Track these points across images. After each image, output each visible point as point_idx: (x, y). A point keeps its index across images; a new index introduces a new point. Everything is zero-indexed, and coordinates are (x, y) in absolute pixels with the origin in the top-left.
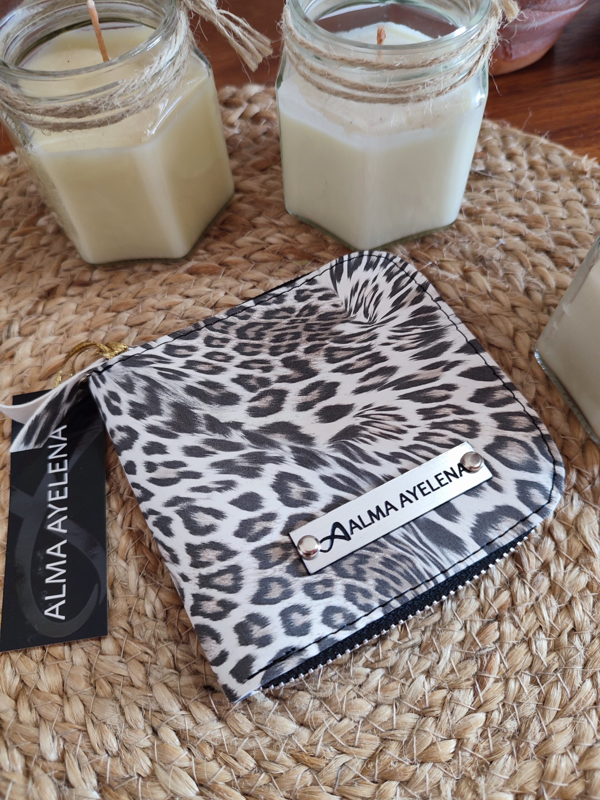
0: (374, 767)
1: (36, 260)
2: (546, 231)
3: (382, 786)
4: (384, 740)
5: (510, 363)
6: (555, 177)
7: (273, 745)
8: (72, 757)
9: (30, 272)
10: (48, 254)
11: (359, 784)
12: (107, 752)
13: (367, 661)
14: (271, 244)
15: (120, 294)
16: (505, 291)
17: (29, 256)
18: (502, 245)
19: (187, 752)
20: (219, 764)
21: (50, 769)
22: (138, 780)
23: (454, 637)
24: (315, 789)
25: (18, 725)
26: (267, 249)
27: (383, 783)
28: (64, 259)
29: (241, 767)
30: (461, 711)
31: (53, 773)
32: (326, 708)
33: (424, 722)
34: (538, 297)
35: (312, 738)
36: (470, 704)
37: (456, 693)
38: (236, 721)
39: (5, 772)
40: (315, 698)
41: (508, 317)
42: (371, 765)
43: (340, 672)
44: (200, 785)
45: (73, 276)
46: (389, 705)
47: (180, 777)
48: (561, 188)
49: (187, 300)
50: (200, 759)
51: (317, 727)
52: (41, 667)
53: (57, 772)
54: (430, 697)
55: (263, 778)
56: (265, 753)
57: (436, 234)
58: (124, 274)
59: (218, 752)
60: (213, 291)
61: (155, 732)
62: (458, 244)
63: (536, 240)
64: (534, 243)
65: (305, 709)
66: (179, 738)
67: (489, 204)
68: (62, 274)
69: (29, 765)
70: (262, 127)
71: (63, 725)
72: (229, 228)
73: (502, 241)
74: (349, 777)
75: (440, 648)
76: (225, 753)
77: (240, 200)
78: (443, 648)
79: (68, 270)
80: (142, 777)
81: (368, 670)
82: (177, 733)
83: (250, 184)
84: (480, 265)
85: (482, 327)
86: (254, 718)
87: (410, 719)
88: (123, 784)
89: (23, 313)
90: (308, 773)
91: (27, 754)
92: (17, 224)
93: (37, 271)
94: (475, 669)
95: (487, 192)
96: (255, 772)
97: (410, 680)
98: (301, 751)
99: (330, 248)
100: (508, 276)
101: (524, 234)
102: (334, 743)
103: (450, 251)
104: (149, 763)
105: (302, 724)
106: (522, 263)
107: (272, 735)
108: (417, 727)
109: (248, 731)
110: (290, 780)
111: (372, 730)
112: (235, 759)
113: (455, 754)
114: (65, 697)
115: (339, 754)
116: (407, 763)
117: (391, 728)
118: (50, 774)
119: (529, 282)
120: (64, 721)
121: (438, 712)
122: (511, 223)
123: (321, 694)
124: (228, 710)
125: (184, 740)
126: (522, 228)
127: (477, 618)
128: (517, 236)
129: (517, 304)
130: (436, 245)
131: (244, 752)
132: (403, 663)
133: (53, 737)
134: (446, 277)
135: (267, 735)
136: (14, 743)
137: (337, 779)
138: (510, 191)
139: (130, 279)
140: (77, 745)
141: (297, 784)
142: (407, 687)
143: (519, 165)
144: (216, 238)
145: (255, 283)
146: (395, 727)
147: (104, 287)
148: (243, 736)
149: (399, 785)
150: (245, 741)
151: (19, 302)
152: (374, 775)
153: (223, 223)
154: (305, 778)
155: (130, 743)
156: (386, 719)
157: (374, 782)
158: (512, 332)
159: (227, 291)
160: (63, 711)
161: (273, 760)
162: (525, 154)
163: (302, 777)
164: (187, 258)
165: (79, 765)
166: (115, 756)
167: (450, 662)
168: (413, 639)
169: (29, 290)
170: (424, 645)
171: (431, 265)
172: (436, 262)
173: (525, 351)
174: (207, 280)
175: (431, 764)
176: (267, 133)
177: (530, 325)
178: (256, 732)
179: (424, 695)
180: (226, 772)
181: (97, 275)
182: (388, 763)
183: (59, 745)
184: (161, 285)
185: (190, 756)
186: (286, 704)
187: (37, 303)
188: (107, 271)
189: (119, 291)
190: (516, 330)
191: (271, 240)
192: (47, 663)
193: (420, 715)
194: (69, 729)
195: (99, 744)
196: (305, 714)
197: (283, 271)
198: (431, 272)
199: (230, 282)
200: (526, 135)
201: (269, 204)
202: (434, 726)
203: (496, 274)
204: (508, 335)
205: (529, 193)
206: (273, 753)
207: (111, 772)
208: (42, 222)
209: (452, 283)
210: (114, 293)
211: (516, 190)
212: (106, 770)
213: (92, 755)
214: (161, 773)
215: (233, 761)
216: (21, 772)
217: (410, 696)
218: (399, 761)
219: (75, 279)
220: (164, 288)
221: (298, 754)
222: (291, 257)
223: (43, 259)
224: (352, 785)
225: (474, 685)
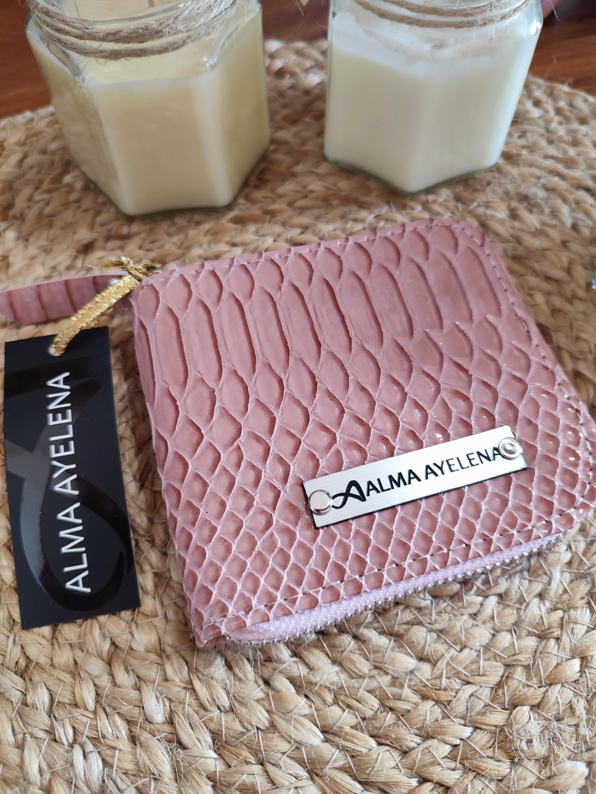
0: (504, 693)
1: (68, 215)
2: (583, 171)
3: (515, 712)
4: (507, 666)
5: (569, 294)
6: (583, 121)
7: (395, 681)
8: (182, 716)
9: (62, 229)
10: (79, 211)
11: (491, 711)
12: (219, 708)
13: (478, 588)
14: (312, 192)
15: (163, 246)
16: (554, 227)
17: (60, 212)
18: (543, 184)
19: (305, 699)
20: (342, 708)
21: (159, 731)
22: (258, 733)
23: (561, 558)
24: (446, 722)
25: (116, 688)
26: (310, 196)
27: (514, 709)
28: (98, 213)
29: (365, 708)
30: (581, 630)
31: (163, 735)
32: (444, 640)
33: (546, 644)
34: (586, 232)
35: (435, 671)
36: (588, 621)
37: (572, 612)
38: (352, 662)
39: (109, 739)
40: (431, 631)
41: (560, 251)
42: (500, 692)
43: (453, 602)
44: (324, 732)
45: (109, 231)
46: (507, 631)
47: (303, 725)
48: (590, 132)
49: (234, 249)
50: (319, 703)
51: (438, 660)
52: (134, 626)
53: (166, 734)
54: (547, 619)
55: (390, 718)
56: (389, 691)
57: (478, 176)
58: (164, 226)
59: (338, 696)
60: (262, 238)
61: (267, 683)
62: (500, 184)
63: (574, 178)
64: (574, 182)
65: (423, 642)
66: (295, 685)
67: (524, 147)
68: (97, 228)
69: (134, 730)
70: (287, 82)
71: (166, 684)
72: (269, 177)
73: (542, 181)
74: (480, 706)
75: (549, 570)
76: (346, 695)
77: (275, 151)
78: (553, 570)
79: (103, 225)
80: (261, 730)
81: (480, 599)
82: (292, 680)
83: (283, 135)
84: (525, 204)
85: (537, 262)
86: (371, 657)
87: (531, 642)
88: (242, 739)
89: (61, 268)
90: (436, 707)
91: (129, 719)
92: (41, 182)
93: (70, 227)
94: (588, 588)
95: (520, 137)
96: (381, 712)
97: (525, 604)
98: (426, 686)
99: (374, 193)
100: (554, 214)
101: (562, 174)
102: (457, 674)
103: (494, 192)
104: (266, 715)
105: (421, 659)
106: (565, 200)
107: (391, 673)
108: (540, 649)
109: (366, 671)
110: (419, 715)
111: (495, 658)
112: (358, 701)
113: (582, 671)
114: (164, 656)
115: (465, 685)
116: (536, 686)
117: (513, 653)
118: (159, 737)
119: (575, 218)
120: (166, 680)
121: (559, 632)
122: (549, 163)
123: (438, 626)
124: (342, 652)
125: (300, 687)
126: (560, 167)
127: (580, 538)
128: (556, 175)
129: (566, 238)
130: (479, 187)
131: (366, 692)
132: (515, 588)
133: (157, 698)
134: (493, 217)
135: (387, 673)
136: (114, 709)
137: (467, 709)
138: (542, 135)
139: (172, 230)
140: (184, 704)
141: (428, 718)
142: (522, 611)
143: (546, 112)
144: (257, 187)
145: (303, 230)
146: (517, 652)
147: (144, 240)
148: (362, 677)
149: (531, 709)
150: (366, 680)
151: (55, 258)
152: (504, 702)
153: (262, 172)
154: (435, 712)
155: (243, 695)
156: (507, 645)
157: (504, 709)
158: (566, 264)
159: (276, 238)
160: (164, 670)
161: (398, 698)
162: (550, 102)
163: (430, 711)
164: (229, 207)
165: (190, 725)
166: (228, 712)
167: (561, 582)
168: (521, 564)
169: (64, 246)
170: (532, 569)
171: (477, 206)
172: (481, 203)
173: (583, 282)
174: (252, 228)
175: (559, 686)
176: (293, 87)
177: (582, 258)
178: (375, 672)
179: (542, 617)
180: (351, 716)
181: (135, 227)
182: (517, 688)
183: (164, 705)
184: (205, 235)
185: (309, 703)
186: (402, 639)
187: (75, 258)
188: (145, 224)
189: (162, 243)
190: (571, 263)
191: (311, 187)
192: (139, 622)
193: (541, 638)
194: (174, 688)
195: (210, 700)
196: (424, 648)
197: (330, 216)
198: (478, 212)
199: (277, 229)
200: (548, 84)
201: (305, 154)
202: (557, 646)
203: (542, 211)
204: (563, 268)
205: (561, 136)
206: (397, 690)
207: (227, 728)
208: (67, 179)
209: (502, 222)
210: (157, 244)
211: (547, 134)
212: (221, 726)
213: (202, 712)
214: (281, 723)
215: (355, 703)
216: (126, 738)
217: (527, 619)
218: (528, 686)
219: (113, 233)
220: (209, 237)
221: (422, 688)
222: (335, 202)
223: (74, 216)
224: (484, 714)
225: (589, 603)
